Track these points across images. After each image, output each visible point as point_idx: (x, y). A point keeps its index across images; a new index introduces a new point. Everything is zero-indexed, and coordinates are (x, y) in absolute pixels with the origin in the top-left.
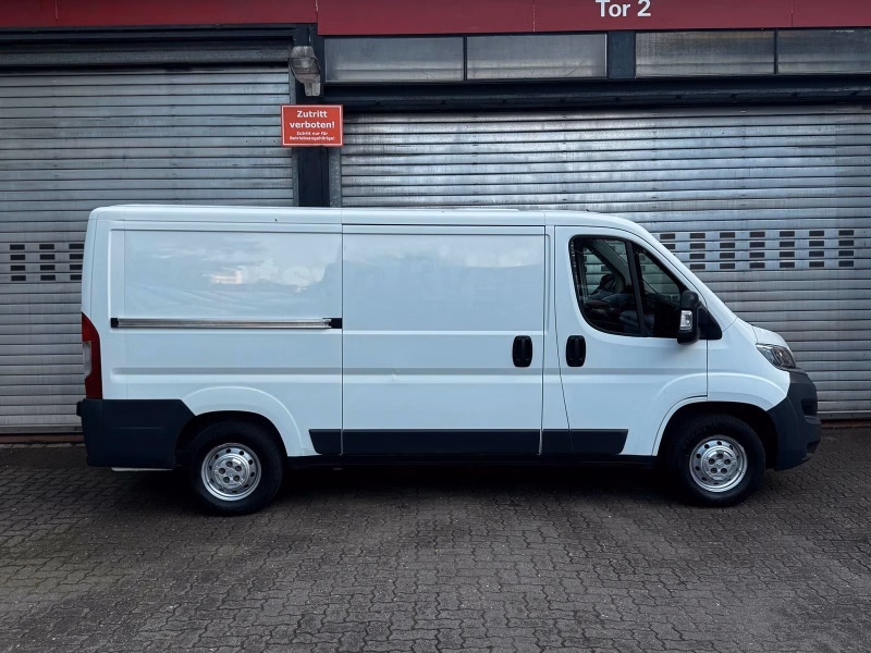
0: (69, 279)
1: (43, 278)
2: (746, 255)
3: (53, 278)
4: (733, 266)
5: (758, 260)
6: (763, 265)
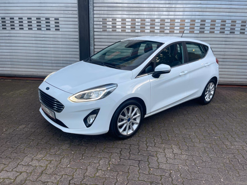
0: (10, 29)
1: (3, 28)
2: (229, 29)
3: (5, 29)
4: (224, 32)
5: (233, 31)
6: (234, 33)
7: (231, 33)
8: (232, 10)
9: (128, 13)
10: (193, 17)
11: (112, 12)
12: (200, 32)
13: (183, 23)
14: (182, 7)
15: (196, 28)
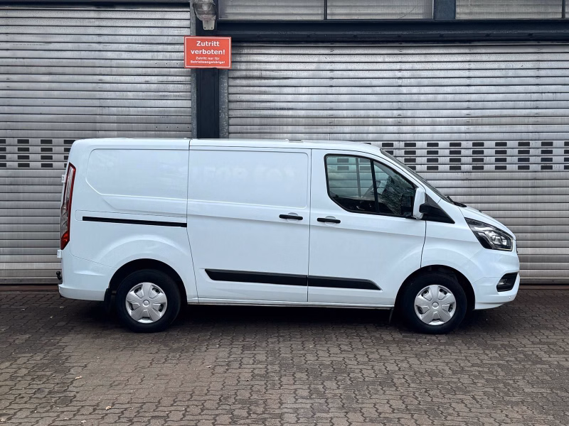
0: (17, 167)
2: (538, 160)
3: (4, 165)
4: (527, 168)
5: (548, 163)
6: (551, 168)
7: (543, 168)
8: (540, 119)
9: (307, 131)
10: (455, 136)
11: (270, 129)
12: (474, 168)
13: (433, 149)
14: (428, 116)
15: (464, 160)
